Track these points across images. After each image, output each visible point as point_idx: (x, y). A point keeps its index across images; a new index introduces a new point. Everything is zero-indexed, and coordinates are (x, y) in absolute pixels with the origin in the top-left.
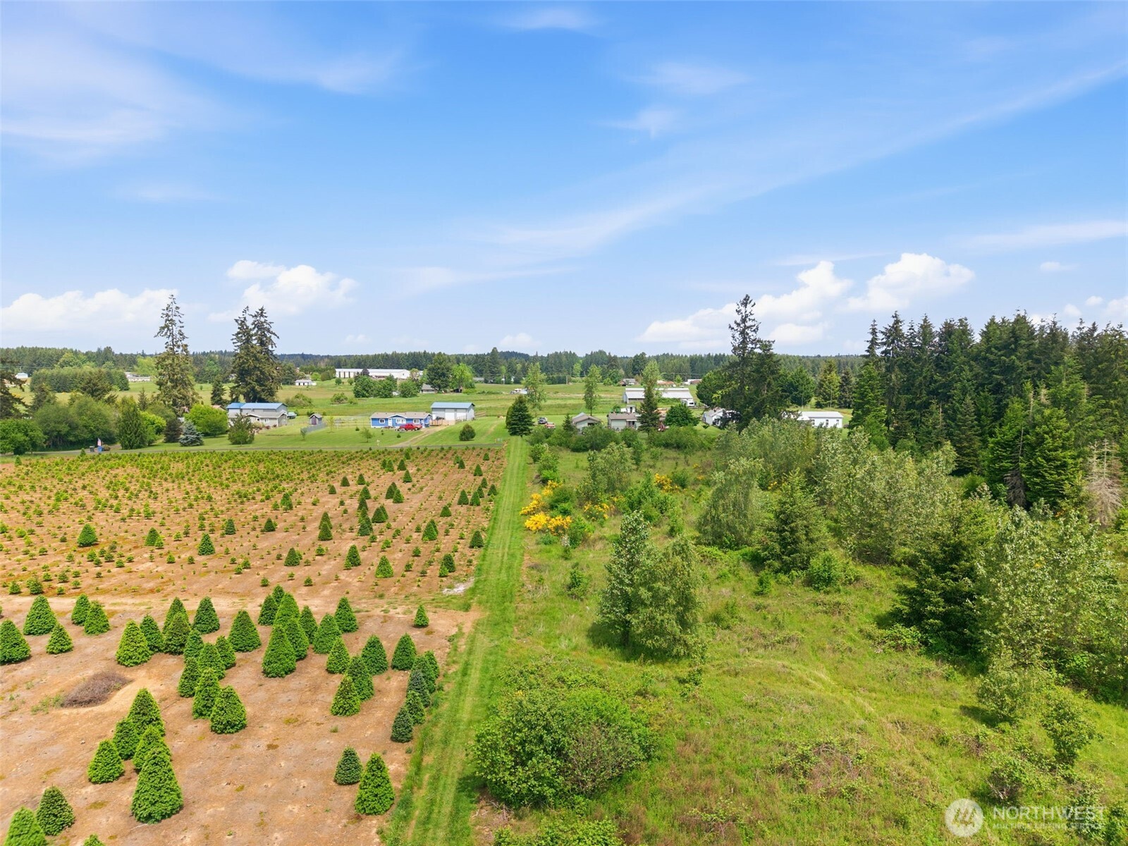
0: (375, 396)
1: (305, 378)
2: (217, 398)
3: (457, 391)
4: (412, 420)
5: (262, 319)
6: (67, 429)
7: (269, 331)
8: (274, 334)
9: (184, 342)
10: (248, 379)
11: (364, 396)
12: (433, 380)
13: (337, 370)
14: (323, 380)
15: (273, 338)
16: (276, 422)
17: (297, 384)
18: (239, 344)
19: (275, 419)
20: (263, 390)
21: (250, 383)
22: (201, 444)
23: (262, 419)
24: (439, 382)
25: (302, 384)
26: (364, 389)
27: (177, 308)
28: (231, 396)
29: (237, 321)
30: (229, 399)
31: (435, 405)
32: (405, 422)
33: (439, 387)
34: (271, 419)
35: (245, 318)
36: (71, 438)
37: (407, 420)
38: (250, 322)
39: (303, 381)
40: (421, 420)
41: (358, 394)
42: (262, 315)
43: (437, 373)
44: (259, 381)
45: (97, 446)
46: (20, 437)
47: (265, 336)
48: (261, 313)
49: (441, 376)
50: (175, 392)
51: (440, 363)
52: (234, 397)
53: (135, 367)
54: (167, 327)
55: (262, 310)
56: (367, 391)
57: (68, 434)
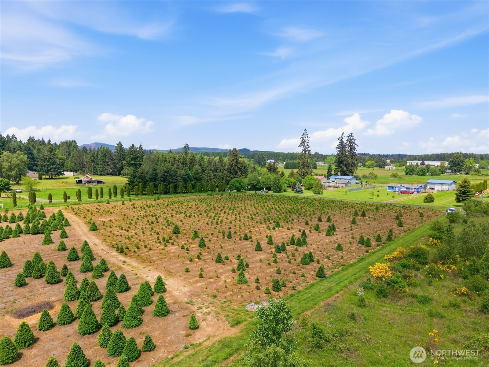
0: (416, 175)
1: (391, 165)
2: (329, 173)
3: (467, 174)
4: (409, 188)
5: (352, 138)
6: (256, 183)
7: (354, 143)
8: (356, 145)
9: (309, 149)
10: (341, 165)
11: (410, 174)
12: (452, 167)
13: (408, 162)
14: (400, 166)
15: (356, 146)
16: (344, 185)
17: (386, 168)
18: (339, 149)
19: (344, 184)
20: (348, 170)
21: (342, 167)
22: (303, 193)
23: (338, 183)
24: (455, 168)
25: (388, 168)
26: (411, 171)
27: (307, 135)
28: (335, 172)
29: (339, 139)
30: (334, 174)
31: (430, 181)
32: (405, 189)
33: (455, 170)
34: (342, 183)
35: (342, 138)
36: (258, 187)
37: (407, 188)
38: (345, 140)
39: (389, 166)
40: (414, 188)
41: (407, 174)
42: (351, 136)
43: (455, 164)
44: (346, 166)
45: (263, 190)
46: (238, 185)
47: (352, 145)
48: (351, 135)
49: (457, 165)
50: (304, 170)
51: (457, 158)
52: (336, 173)
53: (326, 160)
54: (303, 142)
55: (352, 134)
56: (412, 172)
57: (256, 185)
